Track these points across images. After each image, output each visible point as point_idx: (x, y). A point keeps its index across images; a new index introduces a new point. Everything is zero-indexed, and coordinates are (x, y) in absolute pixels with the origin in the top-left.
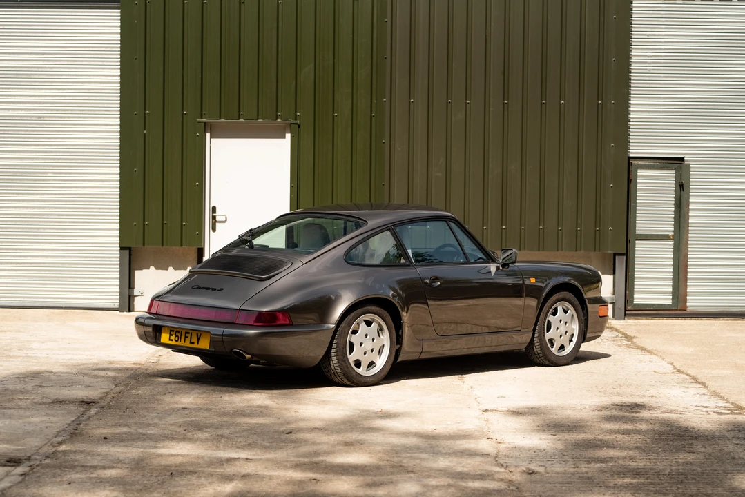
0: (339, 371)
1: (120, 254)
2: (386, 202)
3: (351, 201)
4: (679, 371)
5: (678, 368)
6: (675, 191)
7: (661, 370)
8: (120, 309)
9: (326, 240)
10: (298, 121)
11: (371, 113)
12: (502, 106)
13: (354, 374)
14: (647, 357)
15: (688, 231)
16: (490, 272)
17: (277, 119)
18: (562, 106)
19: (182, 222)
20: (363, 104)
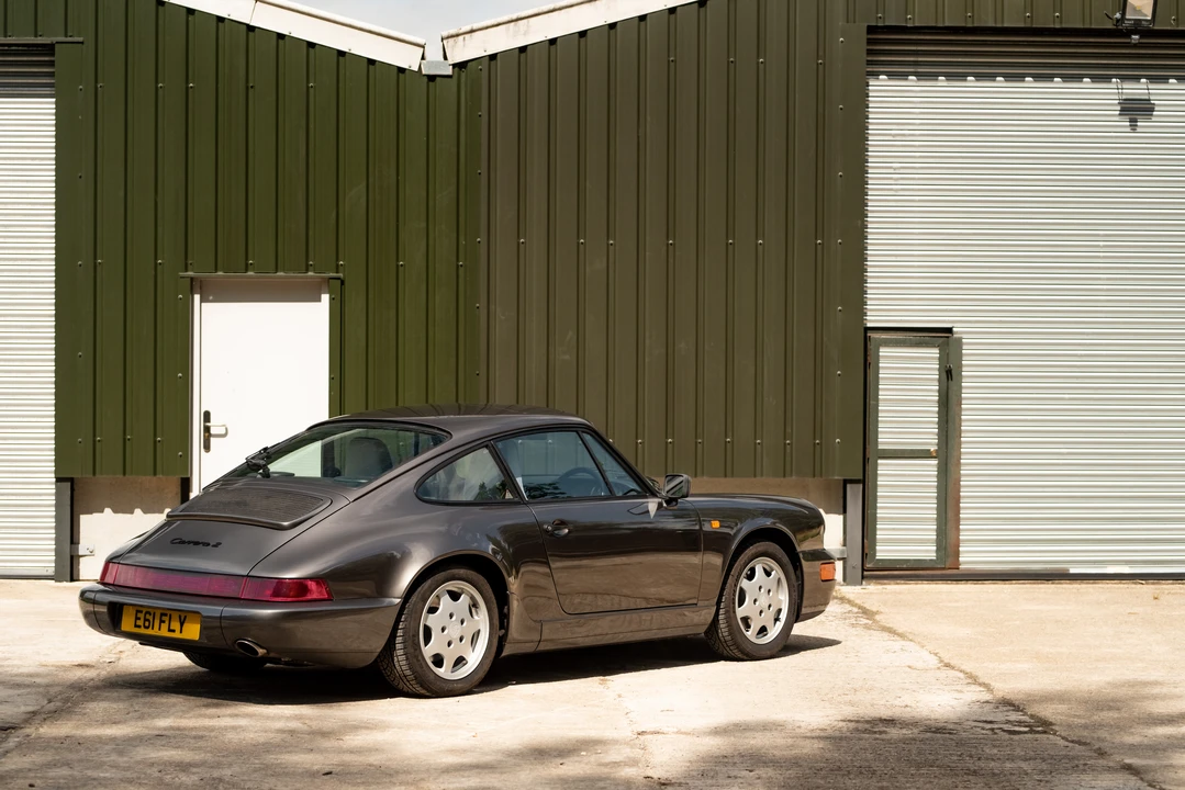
0: (408, 672)
1: (57, 488)
2: (483, 402)
3: (427, 402)
4: (947, 665)
5: (946, 661)
6: (940, 380)
7: (920, 665)
8: (57, 577)
9: (387, 465)
10: (341, 275)
11: (458, 260)
12: (665, 248)
13: (432, 677)
14: (898, 644)
15: (960, 443)
16: (648, 512)
17: (307, 271)
18: (760, 248)
19: (155, 436)
20: (444, 245)
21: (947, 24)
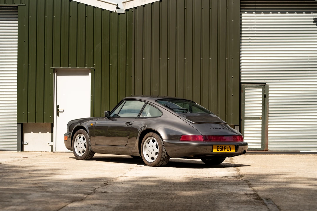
1: (17, 126)
6: (262, 97)
8: (17, 150)
10: (94, 68)
11: (126, 64)
12: (183, 60)
17: (85, 67)
18: (210, 60)
19: (44, 112)
20: (122, 60)
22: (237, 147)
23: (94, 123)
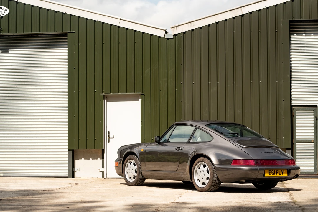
1: (69, 153)
6: (314, 120)
8: (69, 177)
10: (144, 93)
11: (176, 89)
12: (233, 84)
17: (135, 92)
18: (260, 83)
19: (94, 138)
20: (171, 85)
21: (312, 19)
22: (289, 171)
23: (144, 149)
